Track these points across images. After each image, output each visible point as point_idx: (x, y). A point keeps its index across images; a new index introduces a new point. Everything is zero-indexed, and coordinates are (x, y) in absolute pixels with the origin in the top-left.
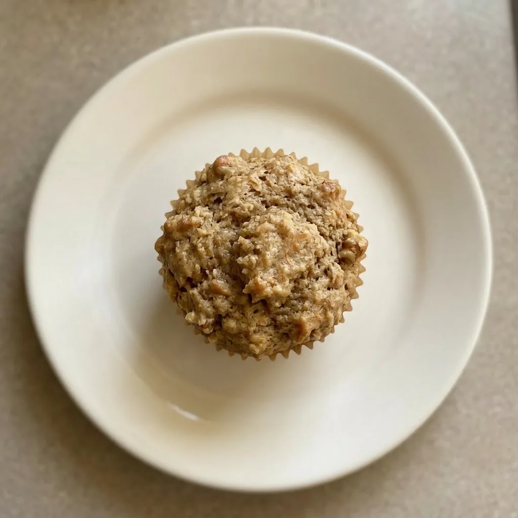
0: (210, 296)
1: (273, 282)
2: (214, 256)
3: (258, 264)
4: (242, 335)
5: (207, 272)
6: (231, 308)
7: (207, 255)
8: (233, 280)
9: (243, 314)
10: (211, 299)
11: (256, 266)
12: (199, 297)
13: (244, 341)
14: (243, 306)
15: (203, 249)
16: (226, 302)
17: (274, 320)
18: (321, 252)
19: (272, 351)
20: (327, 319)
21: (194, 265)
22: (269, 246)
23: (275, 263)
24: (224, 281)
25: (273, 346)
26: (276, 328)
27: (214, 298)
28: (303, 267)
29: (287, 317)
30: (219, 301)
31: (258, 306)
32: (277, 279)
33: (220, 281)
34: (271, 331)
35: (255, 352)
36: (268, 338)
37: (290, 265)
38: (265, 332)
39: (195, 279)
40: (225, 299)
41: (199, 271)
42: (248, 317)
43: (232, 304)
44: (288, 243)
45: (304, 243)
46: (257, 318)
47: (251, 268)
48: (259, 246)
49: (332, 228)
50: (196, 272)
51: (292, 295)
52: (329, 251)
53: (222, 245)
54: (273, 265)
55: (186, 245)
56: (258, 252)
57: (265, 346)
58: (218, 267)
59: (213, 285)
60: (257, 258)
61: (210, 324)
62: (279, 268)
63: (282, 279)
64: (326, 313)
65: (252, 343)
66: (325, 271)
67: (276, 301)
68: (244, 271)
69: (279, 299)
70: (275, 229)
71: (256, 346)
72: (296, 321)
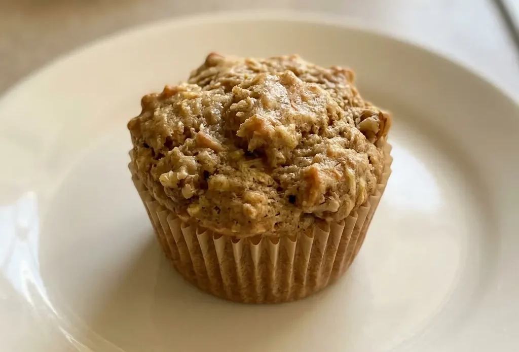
0: (194, 152)
1: (275, 121)
2: (201, 114)
3: (257, 104)
4: (234, 194)
5: (193, 129)
6: (222, 164)
7: (194, 113)
8: (225, 137)
9: (237, 169)
10: (196, 154)
11: (254, 106)
12: (181, 154)
13: (237, 202)
14: (236, 161)
15: (189, 108)
16: (214, 156)
17: (277, 180)
18: (334, 113)
19: (274, 224)
20: (347, 179)
21: (177, 123)
22: (269, 90)
23: (277, 106)
24: (213, 136)
25: (276, 215)
26: (279, 190)
27: (200, 152)
28: (313, 117)
29: (294, 174)
30: (206, 154)
31: (257, 162)
32: (280, 120)
33: (208, 135)
34: (273, 192)
35: (251, 213)
36: (269, 201)
37: (296, 110)
38: (266, 193)
39: (176, 141)
40: (214, 153)
41: (182, 128)
42: (243, 171)
43: (222, 159)
44: (293, 91)
45: (314, 95)
46: (254, 172)
47: (247, 110)
48: (257, 89)
49: (346, 101)
50: (178, 130)
51: (299, 151)
52: (344, 118)
53: (212, 105)
54: (275, 109)
55: (168, 109)
56: (256, 96)
57: (264, 209)
58: (207, 126)
59: (199, 136)
60: (255, 100)
61: (192, 179)
62: (283, 110)
63: (287, 121)
64: (344, 171)
65: (248, 202)
66: (341, 133)
67: (279, 150)
68: (239, 114)
69: (283, 148)
70: (276, 78)
71: (252, 205)
72: (306, 173)
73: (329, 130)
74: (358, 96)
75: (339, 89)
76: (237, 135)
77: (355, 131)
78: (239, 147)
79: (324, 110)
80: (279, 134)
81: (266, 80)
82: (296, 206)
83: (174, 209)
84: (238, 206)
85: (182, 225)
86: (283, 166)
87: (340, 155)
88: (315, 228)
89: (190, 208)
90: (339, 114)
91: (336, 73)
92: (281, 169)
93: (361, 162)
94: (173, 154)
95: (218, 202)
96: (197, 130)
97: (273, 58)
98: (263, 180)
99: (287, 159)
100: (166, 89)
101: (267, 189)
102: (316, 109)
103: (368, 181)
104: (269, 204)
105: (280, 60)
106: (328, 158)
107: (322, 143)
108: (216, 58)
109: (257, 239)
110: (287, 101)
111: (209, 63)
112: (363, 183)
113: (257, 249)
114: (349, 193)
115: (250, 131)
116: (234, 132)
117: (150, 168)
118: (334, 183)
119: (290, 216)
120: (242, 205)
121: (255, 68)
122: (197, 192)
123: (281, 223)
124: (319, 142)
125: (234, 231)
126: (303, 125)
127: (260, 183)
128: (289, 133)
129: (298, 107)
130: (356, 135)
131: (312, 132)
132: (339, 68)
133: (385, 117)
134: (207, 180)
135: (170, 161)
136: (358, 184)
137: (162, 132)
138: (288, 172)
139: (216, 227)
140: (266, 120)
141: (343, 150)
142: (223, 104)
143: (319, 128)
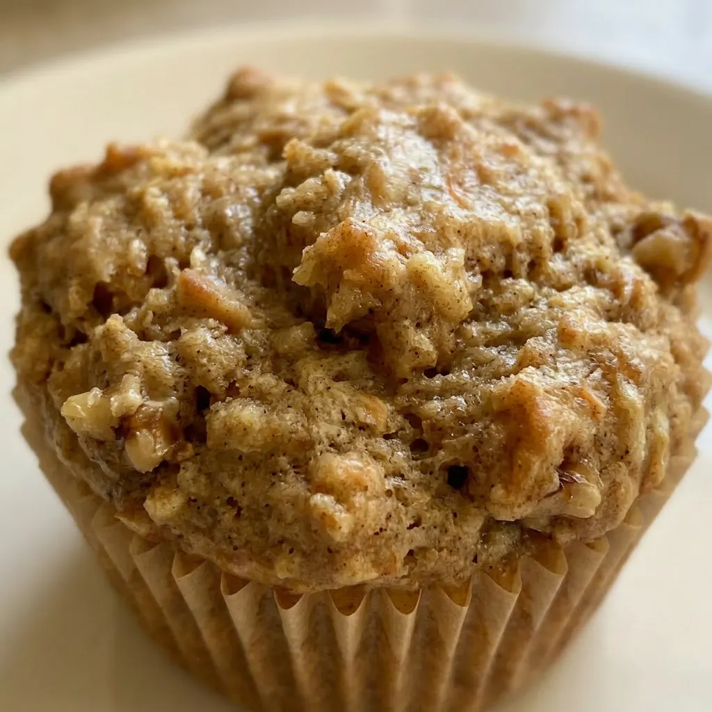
0: (170, 329)
1: (404, 239)
3: (352, 191)
4: (283, 461)
5: (171, 262)
6: (249, 367)
9: (293, 383)
11: (343, 198)
12: (128, 337)
13: (291, 486)
15: (163, 201)
16: (228, 343)
17: (413, 417)
18: (568, 218)
19: (402, 553)
20: (621, 416)
21: (127, 244)
22: (388, 151)
23: (412, 195)
24: (228, 282)
25: (411, 527)
26: (419, 447)
27: (184, 331)
28: (514, 228)
29: (461, 399)
30: (203, 336)
31: (352, 361)
32: (420, 237)
33: (212, 278)
34: (401, 456)
35: (333, 524)
36: (391, 483)
37: (463, 205)
38: (377, 457)
39: (122, 294)
40: (227, 333)
41: (140, 258)
42: (311, 388)
43: (250, 353)
44: (454, 156)
45: (511, 167)
46: (342, 392)
47: (324, 209)
48: (354, 148)
49: (590, 188)
50: (128, 265)
51: (474, 329)
52: (592, 234)
53: (229, 193)
54: (407, 203)
55: (110, 205)
56: (352, 167)
57: (373, 509)
58: (211, 252)
59: (186, 283)
60: (349, 179)
61: (159, 414)
62: (427, 207)
63: (439, 239)
64: (612, 392)
65: (326, 489)
66: (590, 275)
67: (418, 326)
68: (300, 218)
69: (429, 320)
70: (408, 121)
71: (338, 501)
72: (501, 398)
73: (556, 264)
74: (615, 176)
75: (569, 155)
76: (293, 279)
77: (629, 270)
78: (300, 314)
79: (539, 208)
80: (418, 279)
81: (378, 123)
82: (472, 499)
83: (110, 494)
84: (294, 502)
85: (133, 547)
86: (431, 373)
87: (599, 342)
88: (523, 561)
89: (153, 496)
90: (578, 221)
91: (557, 117)
92: (425, 382)
93: (658, 362)
94: (108, 336)
95: (234, 485)
96: (185, 264)
97: (394, 82)
98: (369, 420)
99: (442, 354)
100: (111, 153)
101: (383, 446)
102: (520, 204)
103: (672, 416)
104: (389, 493)
105: (411, 85)
106: (561, 352)
107: (542, 306)
108: (251, 82)
109: (352, 596)
110: (438, 181)
111: (236, 92)
112: (663, 427)
113: (351, 626)
114: (628, 458)
115: (332, 269)
116: (287, 273)
117: (48, 374)
118: (587, 431)
119: (453, 529)
120: (307, 500)
121: (349, 103)
122: (175, 453)
123: (423, 550)
124: (531, 302)
125: (282, 575)
126: (486, 253)
127: (363, 427)
128: (447, 276)
129: (470, 198)
130: (637, 283)
131: (508, 273)
132: (565, 104)
133: (703, 229)
134: (203, 416)
135: (98, 356)
136: (650, 427)
137: (87, 270)
138: (443, 394)
139: (230, 559)
140: (381, 234)
141: (601, 327)
142: (260, 190)
143: (528, 259)
